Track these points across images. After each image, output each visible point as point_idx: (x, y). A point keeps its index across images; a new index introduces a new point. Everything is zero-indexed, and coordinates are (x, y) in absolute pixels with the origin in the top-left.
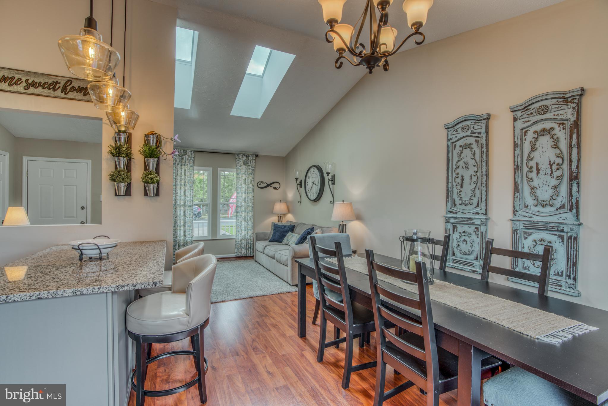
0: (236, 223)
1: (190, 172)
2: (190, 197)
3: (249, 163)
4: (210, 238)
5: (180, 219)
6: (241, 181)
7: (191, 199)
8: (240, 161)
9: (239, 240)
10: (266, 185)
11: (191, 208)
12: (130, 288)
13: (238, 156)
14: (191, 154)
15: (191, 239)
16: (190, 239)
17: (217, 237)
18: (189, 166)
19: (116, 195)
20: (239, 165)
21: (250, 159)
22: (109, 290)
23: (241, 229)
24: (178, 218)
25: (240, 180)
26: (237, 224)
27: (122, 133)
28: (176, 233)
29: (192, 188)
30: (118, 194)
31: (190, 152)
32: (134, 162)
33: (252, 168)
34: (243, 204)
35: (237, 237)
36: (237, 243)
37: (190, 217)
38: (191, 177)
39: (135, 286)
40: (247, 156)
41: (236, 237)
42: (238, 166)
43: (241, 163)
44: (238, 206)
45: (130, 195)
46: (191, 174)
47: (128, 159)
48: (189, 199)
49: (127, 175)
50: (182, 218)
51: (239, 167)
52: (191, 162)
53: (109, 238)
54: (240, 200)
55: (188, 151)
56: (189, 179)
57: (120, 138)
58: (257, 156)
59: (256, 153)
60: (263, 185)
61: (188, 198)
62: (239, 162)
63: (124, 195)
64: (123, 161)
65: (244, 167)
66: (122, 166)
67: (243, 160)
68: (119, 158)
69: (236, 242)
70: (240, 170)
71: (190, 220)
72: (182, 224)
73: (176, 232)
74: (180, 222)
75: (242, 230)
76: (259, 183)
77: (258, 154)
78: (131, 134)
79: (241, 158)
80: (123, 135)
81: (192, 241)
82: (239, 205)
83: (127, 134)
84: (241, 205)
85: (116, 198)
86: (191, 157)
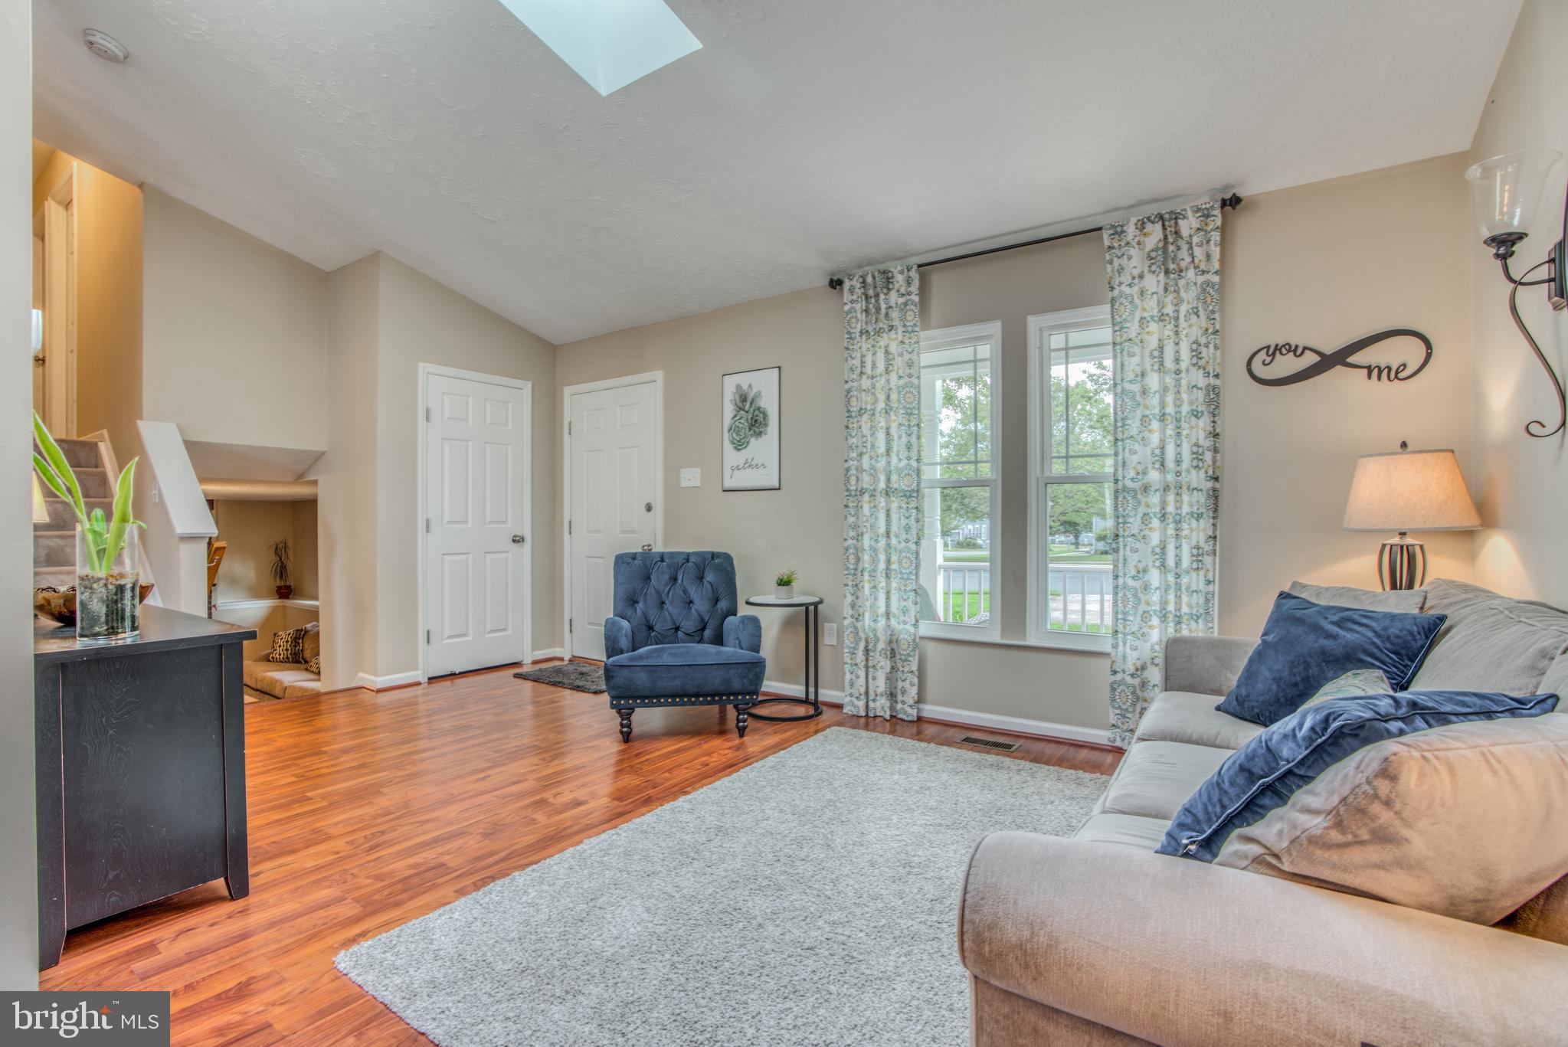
0: (1116, 577)
1: (907, 357)
2: (909, 458)
3: (1184, 253)
4: (996, 637)
5: (874, 550)
6: (1136, 360)
7: (914, 464)
8: (1130, 258)
9: (1130, 667)
10: (1311, 359)
11: (913, 504)
13: (1118, 231)
14: (909, 282)
15: (912, 629)
16: (907, 632)
17: (1025, 640)
18: (900, 331)
20: (1126, 278)
21: (1185, 232)
23: (1143, 607)
24: (866, 541)
25: (1131, 355)
26: (1121, 581)
28: (859, 602)
29: (914, 422)
31: (901, 272)
33: (1200, 279)
34: (1154, 476)
35: (1121, 648)
36: (1119, 677)
37: (907, 541)
38: (910, 376)
40: (1169, 221)
41: (1115, 646)
42: (1120, 284)
43: (1136, 261)
44: (1125, 489)
46: (910, 365)
48: (903, 464)
50: (883, 542)
51: (1128, 290)
52: (910, 316)
54: (1135, 459)
55: (895, 272)
56: (901, 382)
58: (1232, 203)
59: (1228, 187)
60: (1287, 365)
61: (900, 460)
62: (1124, 261)
65: (1153, 283)
67: (1148, 248)
69: (1115, 672)
70: (1132, 302)
71: (909, 550)
72: (882, 566)
73: (857, 598)
74: (874, 560)
75: (1145, 616)
76: (1263, 355)
77: (1241, 193)
79: (1130, 237)
81: (914, 640)
82: (1129, 484)
84: (1137, 485)
86: (910, 293)
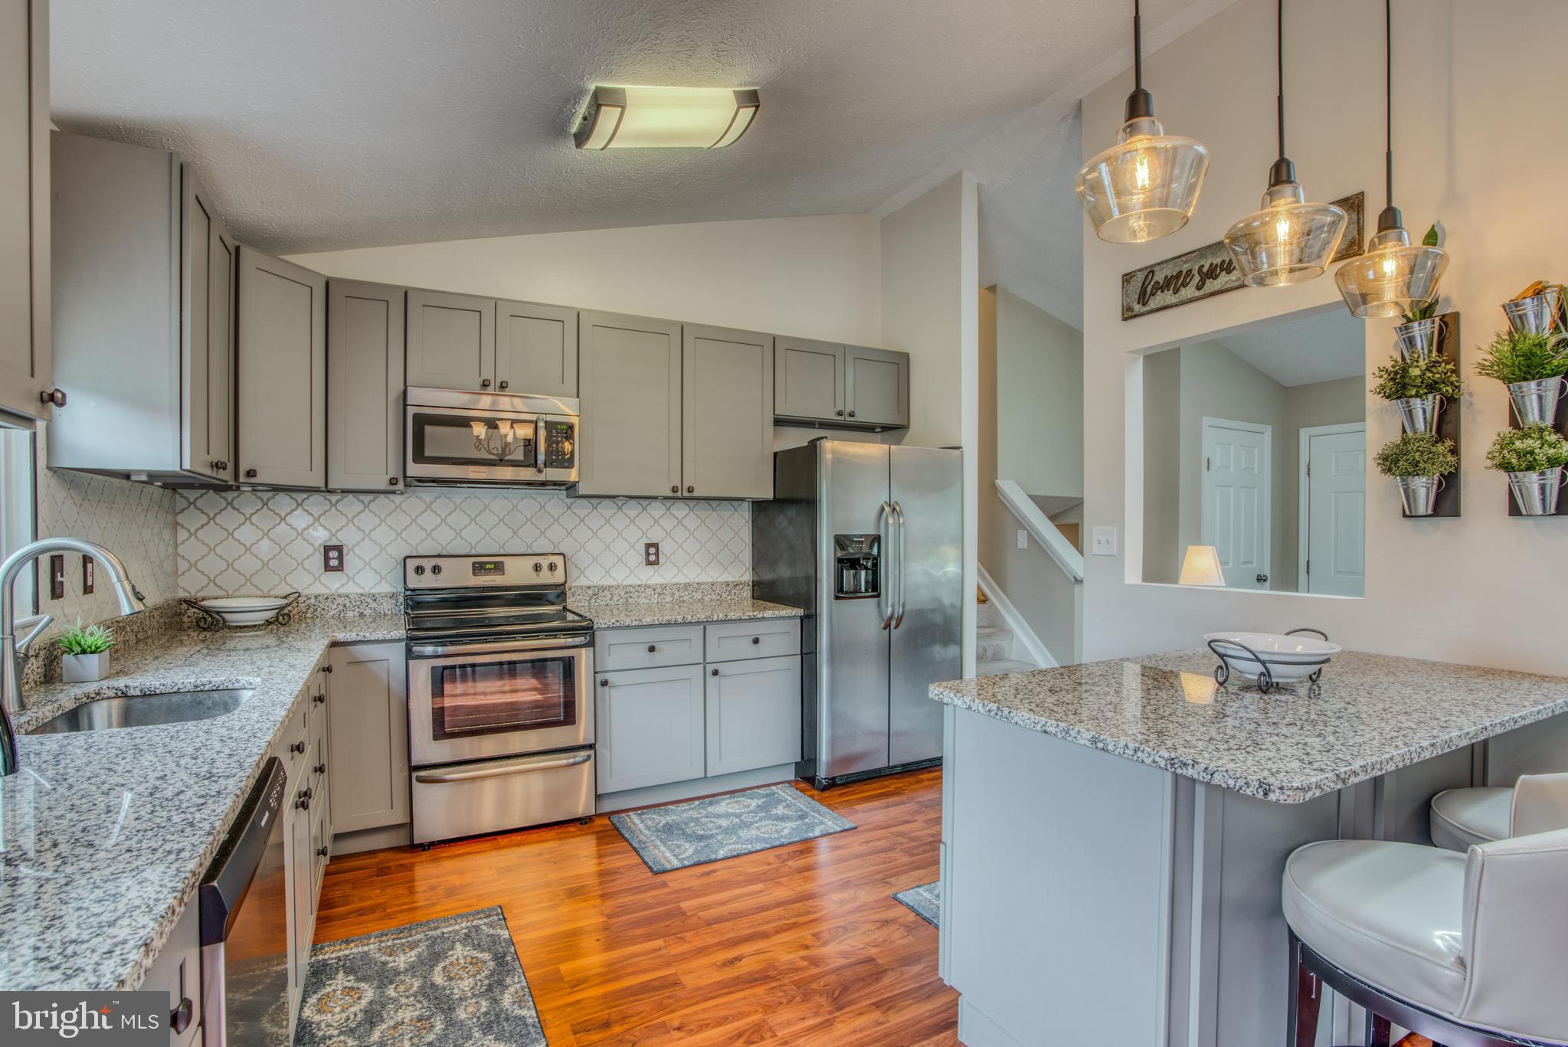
12: (1199, 773)
19: (1405, 515)
22: (1154, 762)
27: (1416, 324)
30: (1408, 513)
32: (1471, 404)
39: (1212, 775)
45: (1456, 513)
47: (1442, 401)
49: (1434, 449)
53: (1326, 638)
57: (1410, 342)
63: (1430, 512)
64: (1424, 408)
66: (1420, 425)
68: (1408, 402)
78: (1456, 316)
80: (1422, 331)
83: (1437, 319)
85: (1409, 522)
